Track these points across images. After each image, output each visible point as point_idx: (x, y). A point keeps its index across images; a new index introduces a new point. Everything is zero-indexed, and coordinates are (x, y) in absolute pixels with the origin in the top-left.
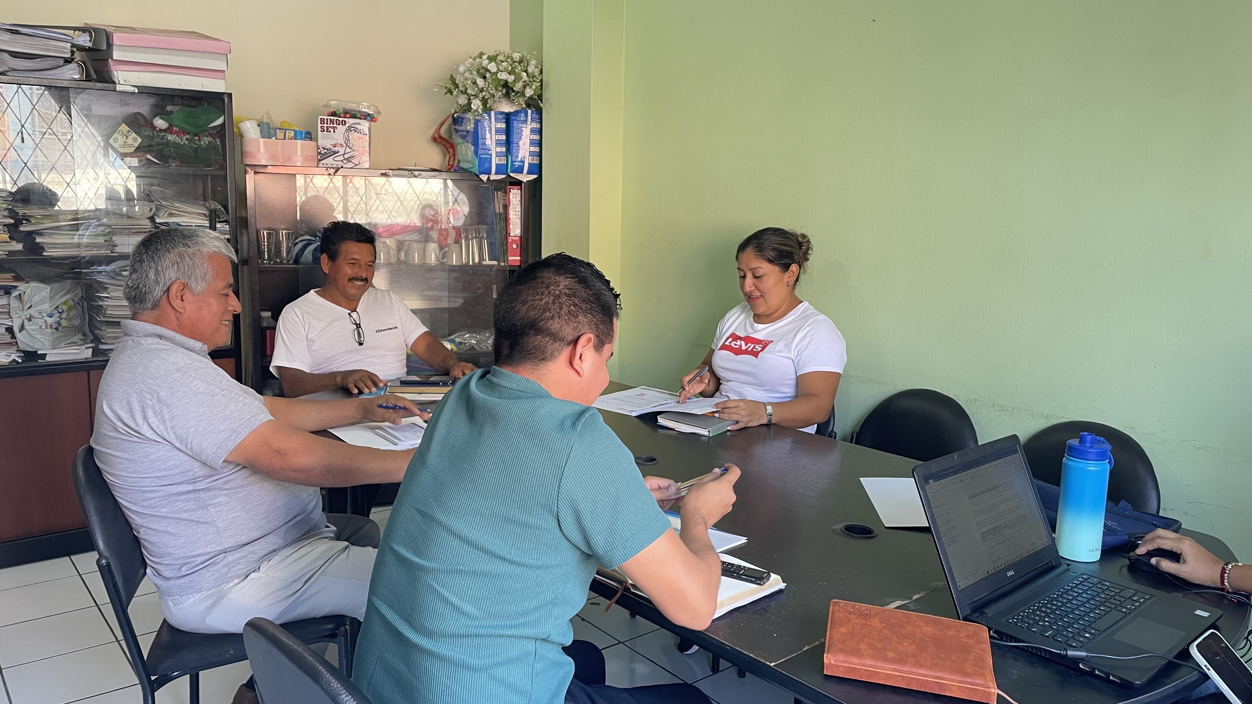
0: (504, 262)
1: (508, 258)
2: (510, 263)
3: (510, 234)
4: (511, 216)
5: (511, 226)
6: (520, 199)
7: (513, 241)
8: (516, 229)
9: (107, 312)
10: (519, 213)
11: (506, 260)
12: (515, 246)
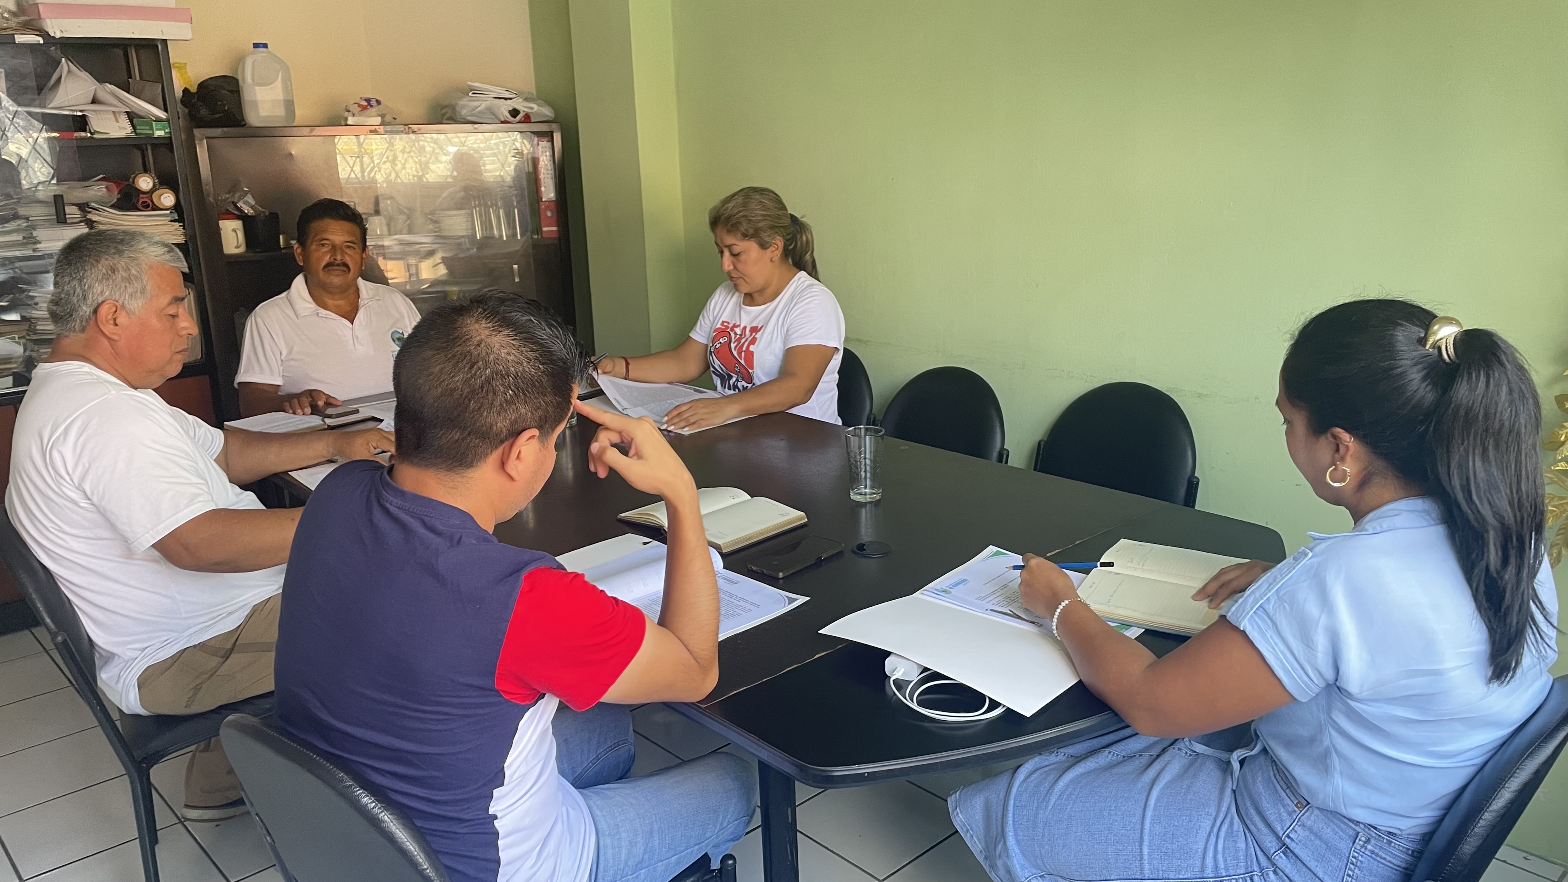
0: (538, 234)
1: (542, 230)
2: (544, 235)
3: (541, 198)
4: (542, 176)
5: (543, 189)
6: (551, 154)
7: (547, 208)
8: (548, 192)
9: (38, 327)
10: (552, 172)
11: (538, 230)
12: (549, 214)
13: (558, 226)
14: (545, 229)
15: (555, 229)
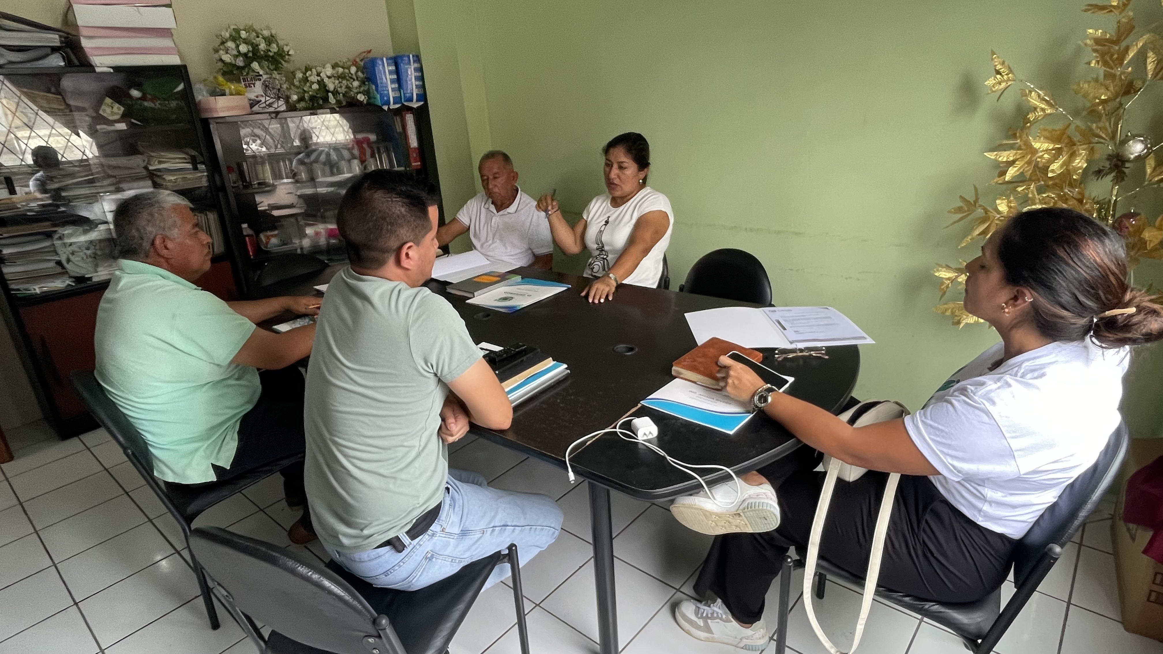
2: (414, 168)
3: (410, 146)
4: (409, 134)
5: (410, 141)
6: (413, 121)
7: (413, 151)
8: (414, 142)
10: (415, 131)
11: (410, 166)
12: (415, 155)
13: (420, 161)
14: (413, 164)
15: (419, 163)
